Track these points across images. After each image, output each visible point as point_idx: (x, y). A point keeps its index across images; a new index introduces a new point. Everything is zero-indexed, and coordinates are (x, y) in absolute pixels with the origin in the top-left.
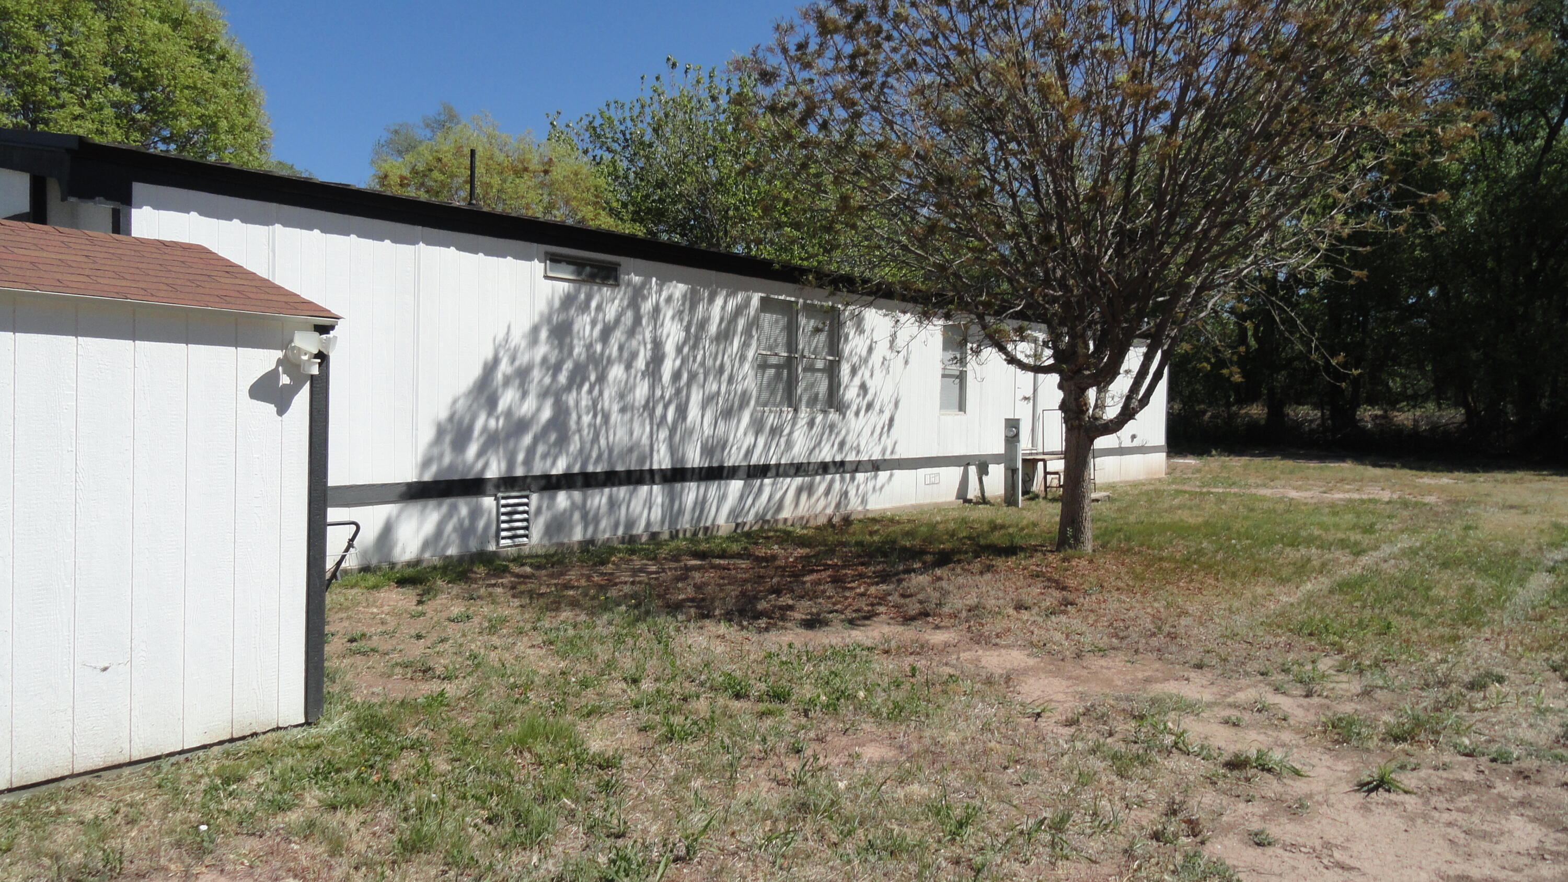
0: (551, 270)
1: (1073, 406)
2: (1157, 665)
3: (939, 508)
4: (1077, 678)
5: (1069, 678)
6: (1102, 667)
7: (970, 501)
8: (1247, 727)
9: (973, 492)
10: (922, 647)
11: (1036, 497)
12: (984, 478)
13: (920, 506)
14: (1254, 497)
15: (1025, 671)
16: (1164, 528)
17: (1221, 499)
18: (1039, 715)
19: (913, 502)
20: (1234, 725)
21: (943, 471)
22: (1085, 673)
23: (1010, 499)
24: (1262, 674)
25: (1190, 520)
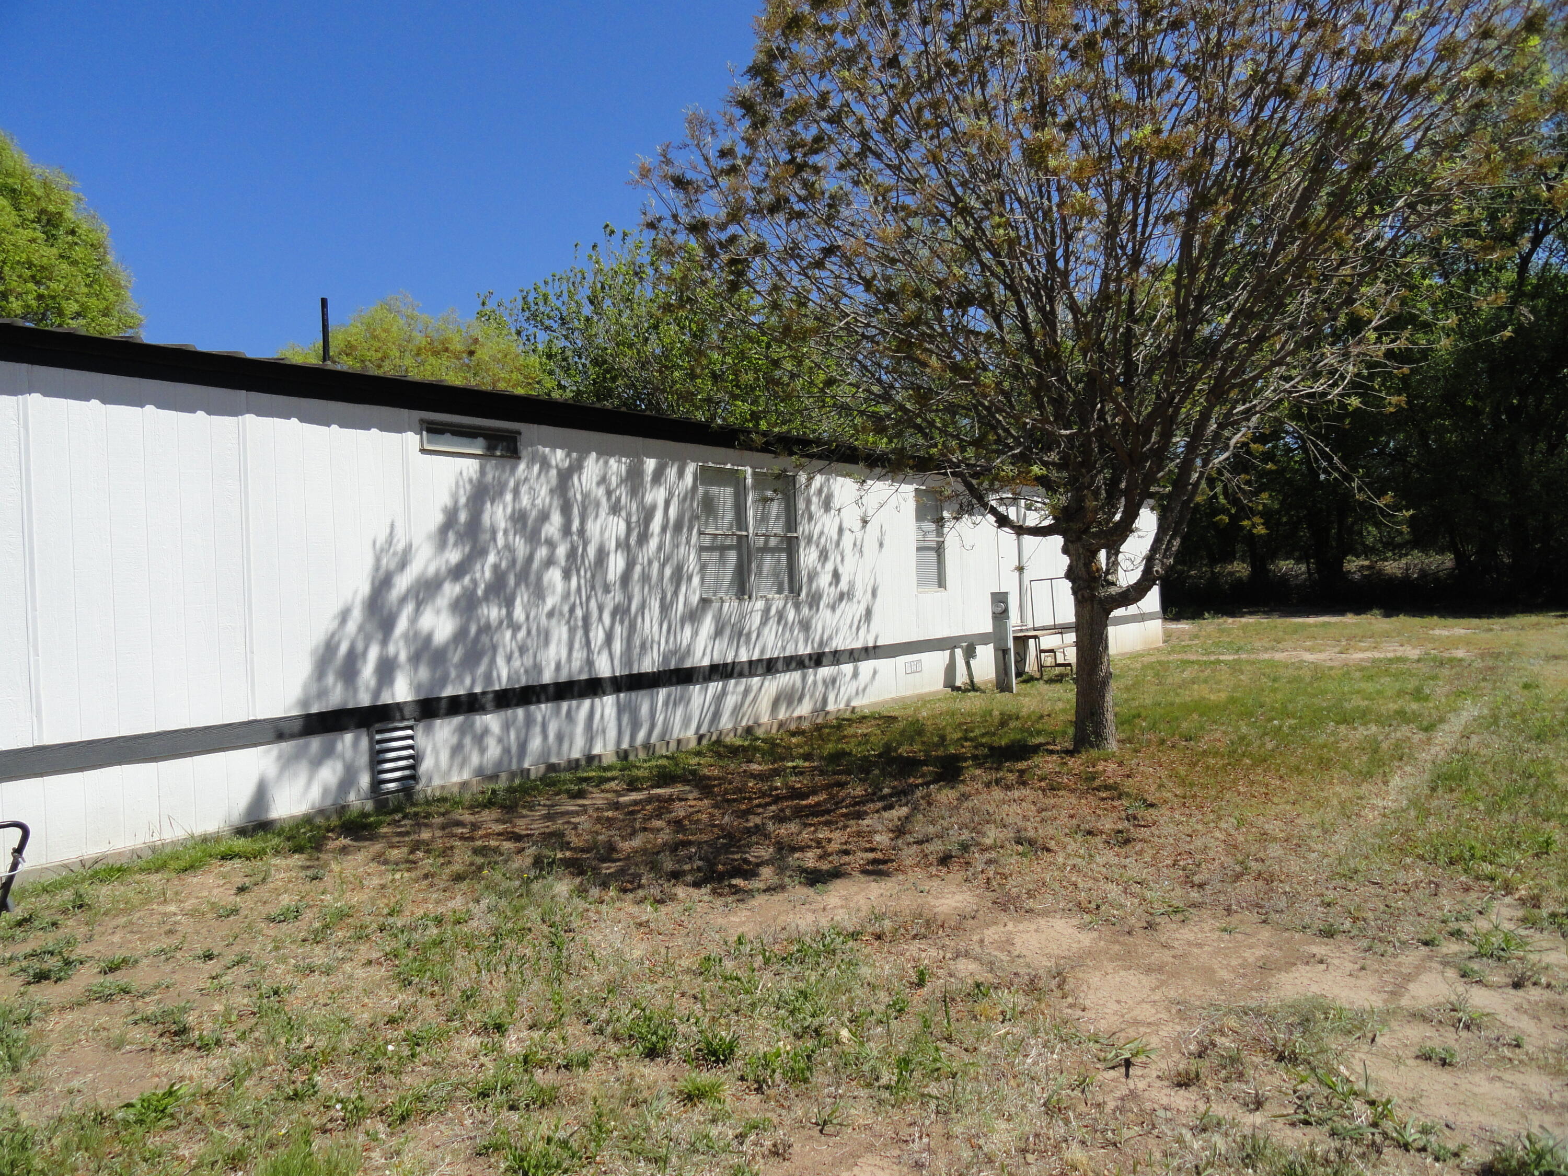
0: (429, 442)
1: (1083, 572)
2: (1265, 934)
3: (924, 700)
4: (1160, 969)
5: (1149, 970)
6: (1189, 943)
7: (959, 689)
8: (1465, 1066)
9: (961, 679)
10: (928, 924)
11: (1031, 679)
12: (972, 662)
13: (903, 699)
14: (1272, 664)
15: (1080, 960)
16: (1188, 709)
17: (1235, 668)
18: (1128, 1064)
19: (894, 695)
20: (1444, 1063)
21: (926, 657)
22: (1167, 956)
23: (1003, 685)
24: (1426, 944)
25: (1212, 697)
